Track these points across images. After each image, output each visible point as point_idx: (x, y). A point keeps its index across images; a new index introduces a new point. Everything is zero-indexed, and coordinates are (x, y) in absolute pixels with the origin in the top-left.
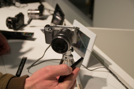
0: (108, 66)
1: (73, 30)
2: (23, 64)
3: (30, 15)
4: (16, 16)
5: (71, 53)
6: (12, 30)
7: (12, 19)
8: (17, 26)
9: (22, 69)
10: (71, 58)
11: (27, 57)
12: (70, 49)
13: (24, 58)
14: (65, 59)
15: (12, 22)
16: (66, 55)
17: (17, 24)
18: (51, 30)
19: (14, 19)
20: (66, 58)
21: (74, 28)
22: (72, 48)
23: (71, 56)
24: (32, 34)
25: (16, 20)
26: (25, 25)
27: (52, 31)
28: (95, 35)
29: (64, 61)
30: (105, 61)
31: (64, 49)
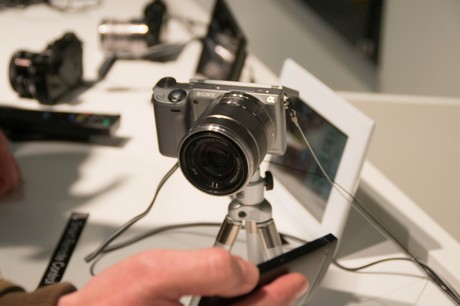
0: (425, 253)
1: (271, 99)
2: (69, 242)
3: (109, 43)
4: (50, 47)
5: (262, 194)
6: (32, 105)
7: (33, 57)
8: (55, 86)
9: (66, 261)
10: (263, 216)
11: (88, 215)
12: (261, 180)
13: (75, 218)
14: (237, 218)
15: (32, 71)
16: (242, 205)
17: (52, 80)
18: (179, 100)
19: (39, 60)
20: (242, 214)
21: (272, 91)
22: (268, 174)
23: (265, 205)
24: (114, 119)
25: (50, 60)
26: (88, 85)
27: (183, 102)
28: (370, 123)
29: (235, 229)
30: (413, 233)
31: (231, 175)
